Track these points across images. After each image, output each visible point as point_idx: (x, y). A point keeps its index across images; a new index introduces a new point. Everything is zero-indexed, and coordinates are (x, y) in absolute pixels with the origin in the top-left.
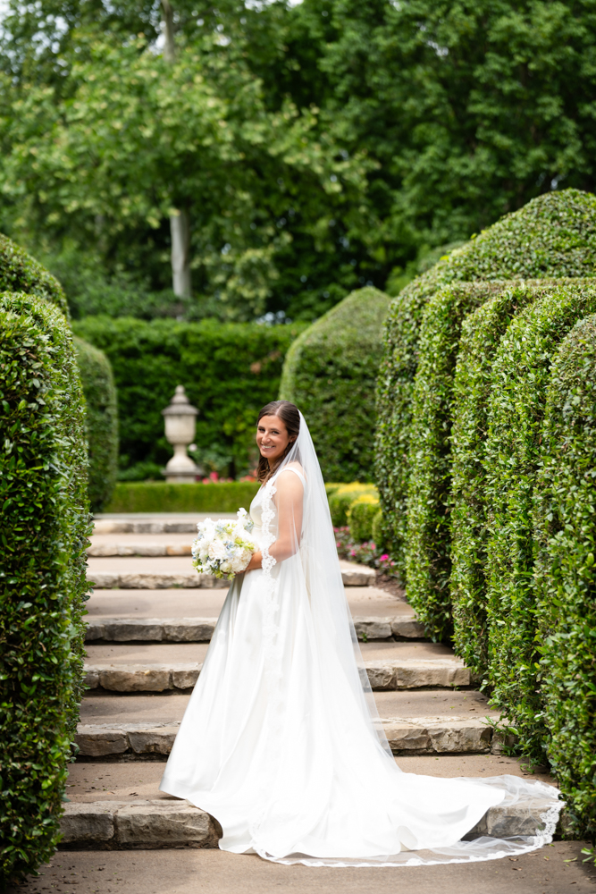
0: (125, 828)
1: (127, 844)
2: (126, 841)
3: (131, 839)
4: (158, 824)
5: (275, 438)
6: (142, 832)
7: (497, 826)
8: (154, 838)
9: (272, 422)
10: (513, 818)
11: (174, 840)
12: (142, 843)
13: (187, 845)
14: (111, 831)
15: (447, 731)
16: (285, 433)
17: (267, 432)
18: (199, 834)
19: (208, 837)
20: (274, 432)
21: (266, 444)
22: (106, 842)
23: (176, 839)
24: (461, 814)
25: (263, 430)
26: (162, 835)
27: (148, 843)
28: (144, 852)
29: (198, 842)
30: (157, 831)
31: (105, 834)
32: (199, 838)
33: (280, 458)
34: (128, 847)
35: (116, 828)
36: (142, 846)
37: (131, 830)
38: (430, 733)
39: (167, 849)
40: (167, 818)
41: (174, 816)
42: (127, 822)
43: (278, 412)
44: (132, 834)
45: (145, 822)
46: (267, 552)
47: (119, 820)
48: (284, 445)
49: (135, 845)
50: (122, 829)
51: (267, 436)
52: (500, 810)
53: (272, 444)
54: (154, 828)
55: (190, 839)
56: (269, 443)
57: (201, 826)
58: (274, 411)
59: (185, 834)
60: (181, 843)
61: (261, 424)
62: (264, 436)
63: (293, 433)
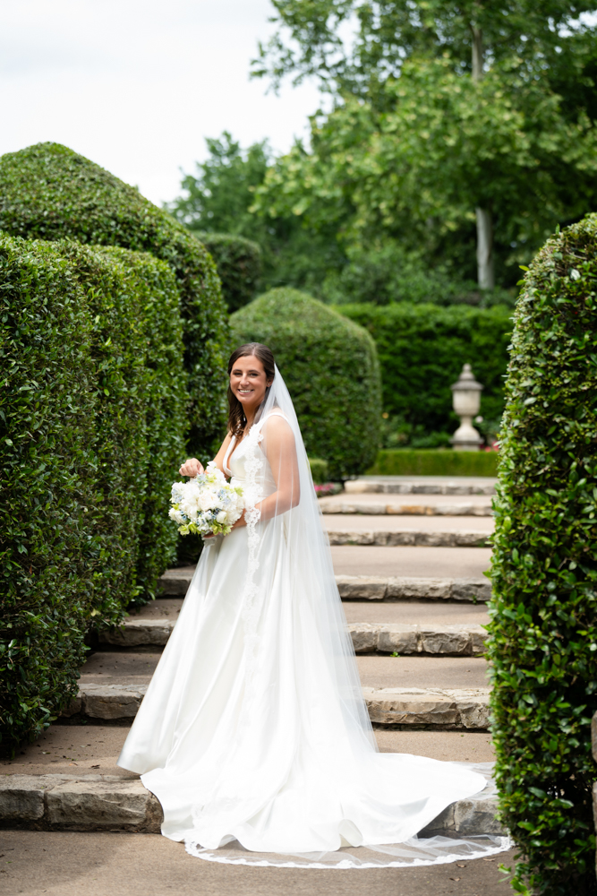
0: (55, 807)
1: (58, 824)
2: (56, 821)
3: (62, 820)
4: (90, 805)
5: (253, 380)
6: (74, 813)
7: (466, 822)
8: (87, 820)
9: (250, 363)
10: (484, 814)
11: (108, 823)
12: (74, 824)
13: (123, 828)
14: (40, 810)
15: (477, 705)
16: (263, 374)
17: (245, 375)
18: (135, 817)
19: (146, 820)
20: (252, 374)
21: (244, 388)
22: (36, 821)
23: (111, 822)
24: (418, 807)
25: (239, 373)
26: (95, 817)
27: (81, 825)
28: (73, 834)
29: (134, 826)
30: (91, 812)
31: (34, 813)
32: (136, 822)
34: (59, 828)
35: (46, 806)
36: (75, 828)
37: (61, 809)
39: (101, 831)
40: (101, 798)
41: (109, 796)
42: (57, 800)
43: (254, 352)
44: (63, 814)
45: (77, 801)
47: (49, 798)
49: (67, 826)
50: (52, 808)
51: (246, 378)
52: (470, 805)
53: (250, 387)
54: (86, 809)
55: (125, 822)
56: (247, 386)
57: (138, 809)
58: (250, 350)
59: (121, 816)
60: (116, 826)
61: (236, 366)
62: (242, 380)
63: (270, 376)
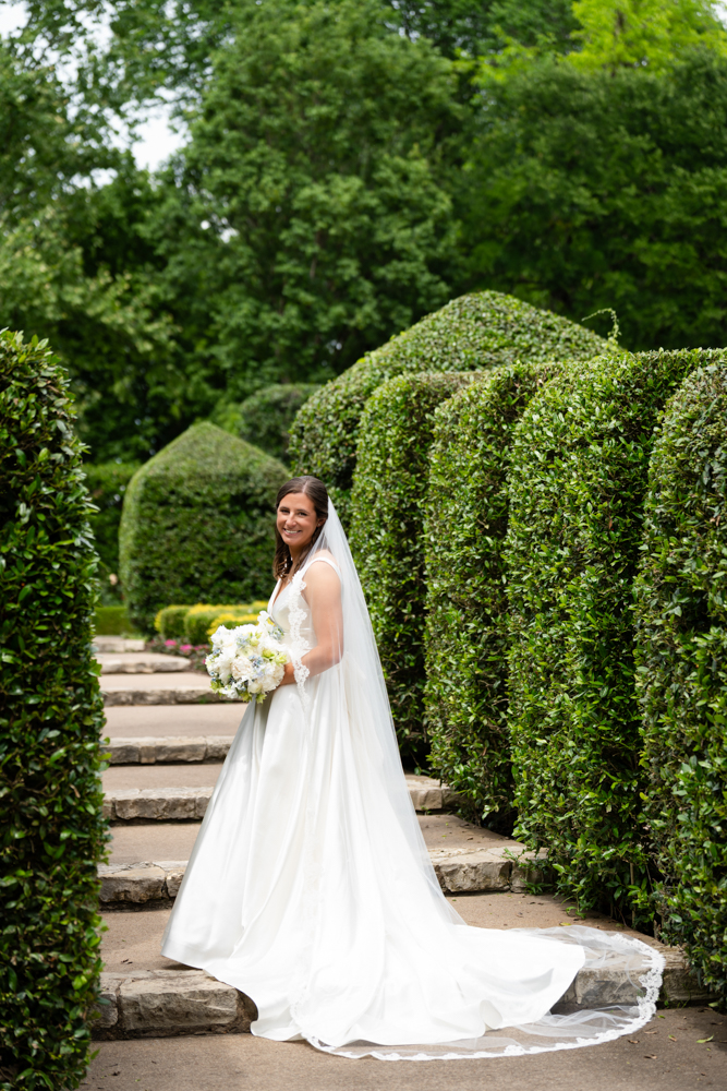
0: (131, 1011)
1: (135, 1031)
2: (132, 1027)
3: (139, 1025)
4: (173, 1005)
5: (301, 520)
6: (153, 1016)
7: (588, 993)
8: (168, 1023)
9: (299, 501)
10: (607, 983)
11: (193, 1024)
12: (153, 1029)
13: (210, 1030)
14: (114, 1016)
15: (461, 866)
16: (312, 514)
17: (292, 514)
18: (225, 1015)
19: (237, 1019)
20: (301, 513)
21: (291, 528)
22: (108, 1030)
23: (196, 1023)
24: (545, 980)
25: (286, 511)
26: (178, 1019)
27: (161, 1029)
28: (157, 1041)
29: (223, 1026)
30: (172, 1014)
31: (106, 1020)
32: (225, 1021)
33: (306, 548)
34: (136, 1035)
35: (120, 1011)
36: (154, 1034)
37: (139, 1014)
38: (443, 870)
39: (184, 1035)
40: (185, 997)
41: (193, 994)
42: (134, 1003)
43: (304, 489)
44: (141, 1018)
45: (157, 1002)
46: (300, 662)
47: (124, 1002)
48: (312, 530)
49: (144, 1032)
50: (128, 1012)
51: (292, 518)
52: (592, 974)
53: (298, 528)
54: (168, 1010)
55: (213, 1022)
56: (294, 526)
57: (227, 1006)
58: (301, 487)
59: (208, 1016)
60: (202, 1028)
61: (283, 503)
62: (288, 519)
63: (321, 515)
